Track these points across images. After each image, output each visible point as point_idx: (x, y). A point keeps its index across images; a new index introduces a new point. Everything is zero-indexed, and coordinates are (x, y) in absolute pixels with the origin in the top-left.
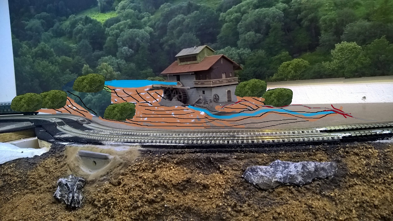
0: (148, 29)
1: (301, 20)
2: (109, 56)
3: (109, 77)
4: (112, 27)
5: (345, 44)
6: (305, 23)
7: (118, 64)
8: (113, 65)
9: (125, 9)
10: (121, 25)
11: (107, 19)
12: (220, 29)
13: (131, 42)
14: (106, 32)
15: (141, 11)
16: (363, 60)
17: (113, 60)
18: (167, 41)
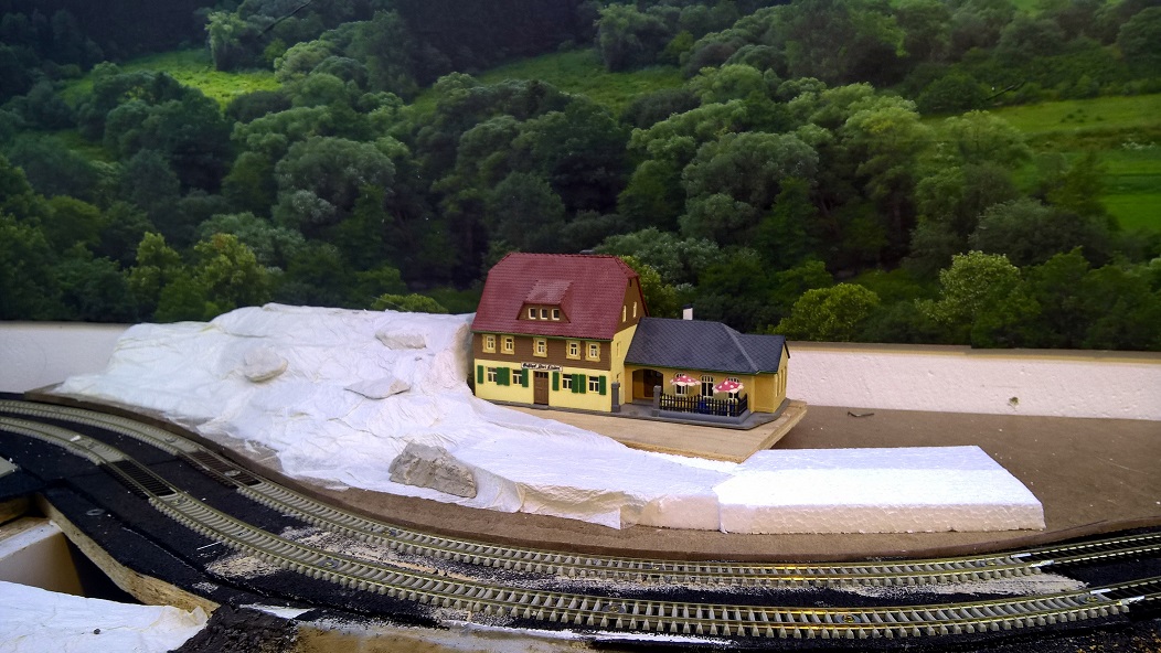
0: (389, 145)
1: (866, 178)
2: (243, 215)
3: (240, 281)
4: (257, 121)
5: (978, 257)
6: (878, 189)
7: (276, 244)
8: (255, 244)
9: (308, 70)
10: (293, 120)
11: (242, 92)
12: (630, 174)
13: (326, 177)
14: (233, 136)
15: (368, 84)
16: (1022, 304)
17: (259, 226)
18: (452, 190)
